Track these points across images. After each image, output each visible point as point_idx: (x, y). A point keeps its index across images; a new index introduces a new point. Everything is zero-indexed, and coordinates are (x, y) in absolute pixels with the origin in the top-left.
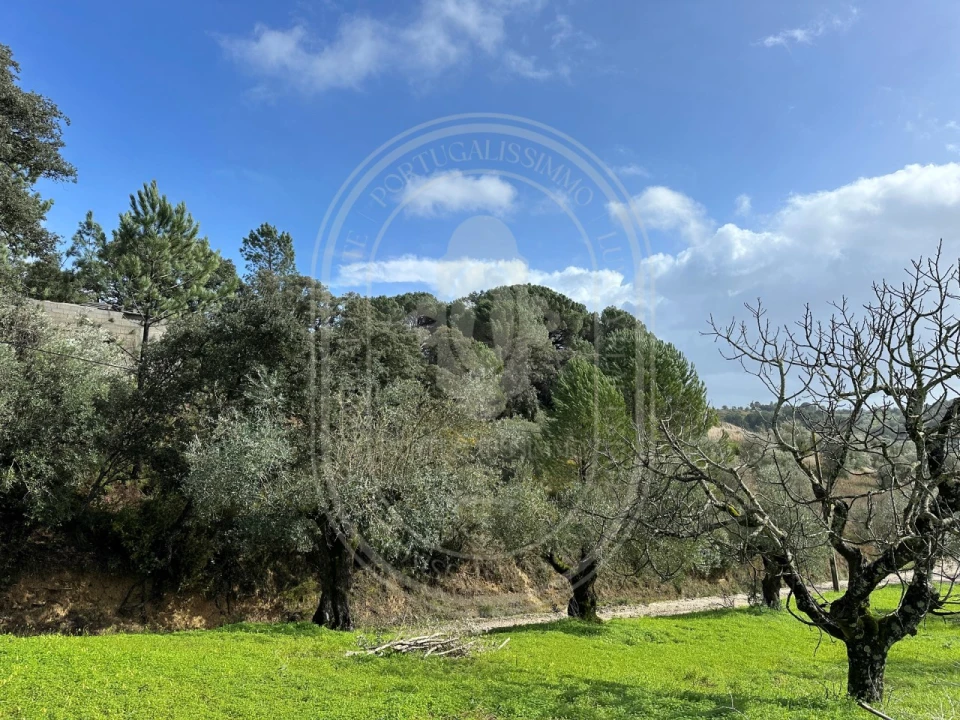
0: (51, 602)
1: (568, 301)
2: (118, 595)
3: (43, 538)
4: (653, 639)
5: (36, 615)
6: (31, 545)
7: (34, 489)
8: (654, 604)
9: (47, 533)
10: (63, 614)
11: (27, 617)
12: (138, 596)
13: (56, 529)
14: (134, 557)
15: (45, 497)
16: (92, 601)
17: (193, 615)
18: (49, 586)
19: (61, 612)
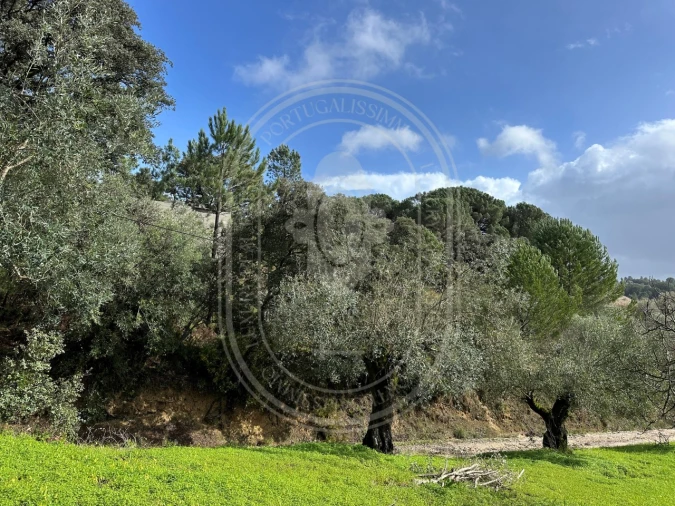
0: (160, 411)
1: (491, 198)
2: (203, 408)
3: (153, 364)
4: (626, 472)
5: (150, 420)
6: (147, 368)
7: (154, 329)
8: (588, 435)
9: (156, 359)
10: (167, 420)
11: (144, 420)
12: (217, 409)
13: (162, 358)
14: (215, 380)
15: (160, 333)
16: (186, 411)
17: (253, 426)
18: (159, 400)
19: (166, 418)
